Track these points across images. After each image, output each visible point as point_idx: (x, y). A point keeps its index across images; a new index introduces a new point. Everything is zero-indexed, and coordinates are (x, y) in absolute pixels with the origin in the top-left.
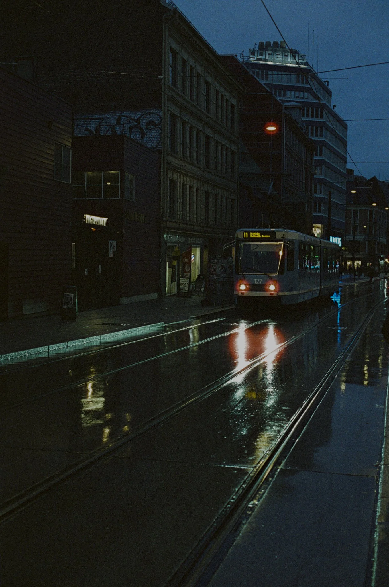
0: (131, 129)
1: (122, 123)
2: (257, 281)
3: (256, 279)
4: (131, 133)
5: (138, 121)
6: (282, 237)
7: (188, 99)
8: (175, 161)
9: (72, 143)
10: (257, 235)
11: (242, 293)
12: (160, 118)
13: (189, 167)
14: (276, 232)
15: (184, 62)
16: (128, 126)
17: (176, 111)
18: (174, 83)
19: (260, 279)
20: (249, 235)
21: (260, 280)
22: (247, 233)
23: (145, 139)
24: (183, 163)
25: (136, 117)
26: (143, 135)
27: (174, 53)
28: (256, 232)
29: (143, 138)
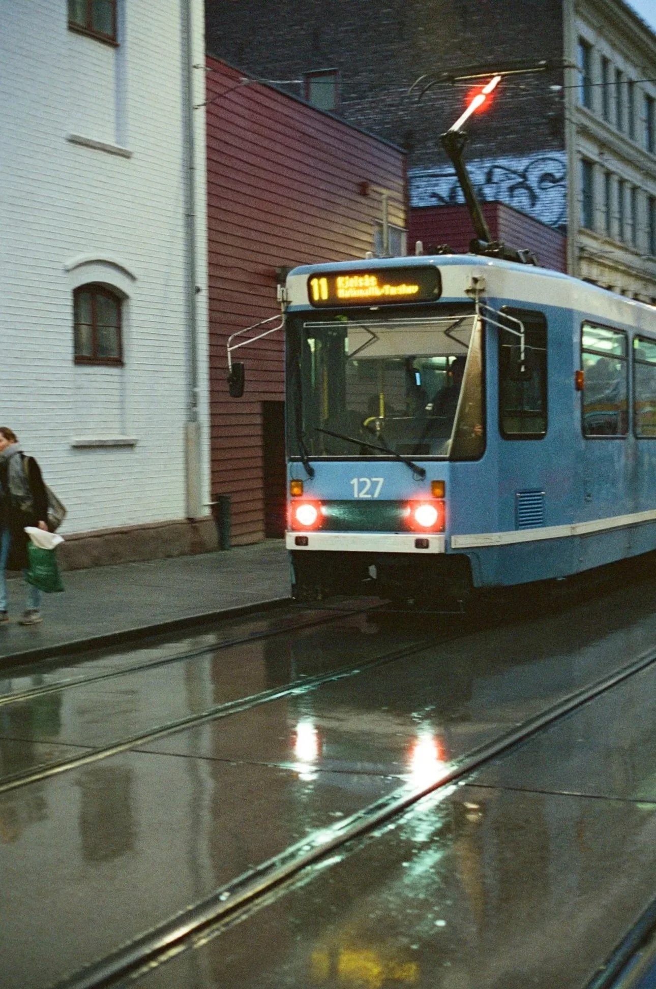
0: (512, 189)
1: (495, 179)
2: (362, 485)
3: (359, 477)
4: (512, 196)
5: (524, 175)
6: (468, 291)
7: (613, 128)
8: (592, 245)
9: (406, 221)
10: (364, 288)
11: (300, 541)
12: (564, 166)
13: (619, 254)
14: (439, 267)
15: (605, 62)
16: (506, 185)
17: (592, 151)
18: (588, 101)
19: (374, 479)
20: (332, 288)
21: (377, 482)
22: (324, 281)
23: (538, 207)
24: (608, 248)
25: (521, 168)
26: (534, 198)
27: (586, 46)
28: (360, 272)
29: (533, 205)
